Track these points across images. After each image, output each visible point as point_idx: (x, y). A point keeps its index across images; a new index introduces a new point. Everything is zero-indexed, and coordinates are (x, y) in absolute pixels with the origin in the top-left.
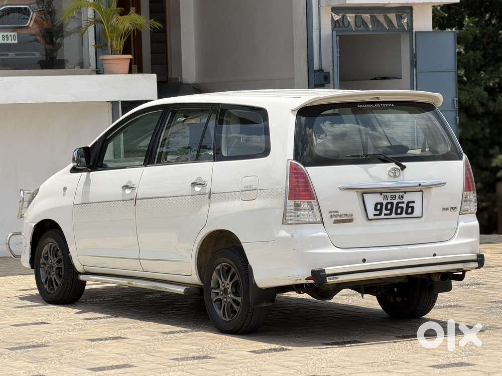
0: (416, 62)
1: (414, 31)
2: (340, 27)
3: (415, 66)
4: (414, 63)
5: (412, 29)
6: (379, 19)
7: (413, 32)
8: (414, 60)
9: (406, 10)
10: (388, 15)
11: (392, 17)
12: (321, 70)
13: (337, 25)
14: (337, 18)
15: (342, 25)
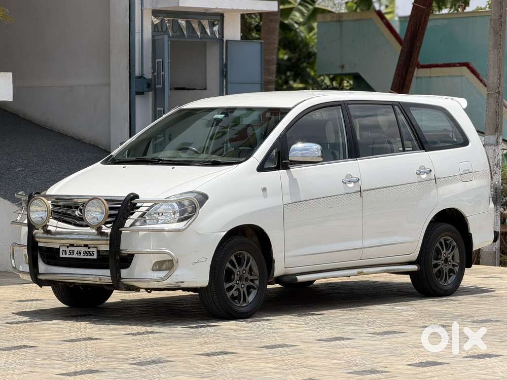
0: (226, 72)
1: (225, 39)
2: (158, 31)
3: (226, 77)
4: (225, 73)
5: (223, 37)
6: (193, 25)
7: (223, 40)
8: (225, 70)
9: (218, 17)
10: (202, 21)
11: (205, 23)
12: (141, 77)
13: (156, 30)
14: (157, 21)
15: (160, 30)
